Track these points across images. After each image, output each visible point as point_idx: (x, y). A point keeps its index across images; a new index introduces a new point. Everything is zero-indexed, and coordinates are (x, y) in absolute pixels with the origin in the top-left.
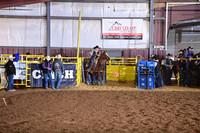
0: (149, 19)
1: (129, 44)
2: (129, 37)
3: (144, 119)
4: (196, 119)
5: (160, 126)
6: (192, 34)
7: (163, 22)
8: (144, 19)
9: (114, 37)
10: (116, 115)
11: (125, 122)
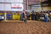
0: (23, 3)
1: (18, 10)
2: (18, 8)
3: (22, 29)
4: (35, 28)
5: (26, 30)
6: (34, 7)
7: (27, 4)
8: (22, 3)
9: (15, 8)
10: (15, 28)
11: (17, 30)
